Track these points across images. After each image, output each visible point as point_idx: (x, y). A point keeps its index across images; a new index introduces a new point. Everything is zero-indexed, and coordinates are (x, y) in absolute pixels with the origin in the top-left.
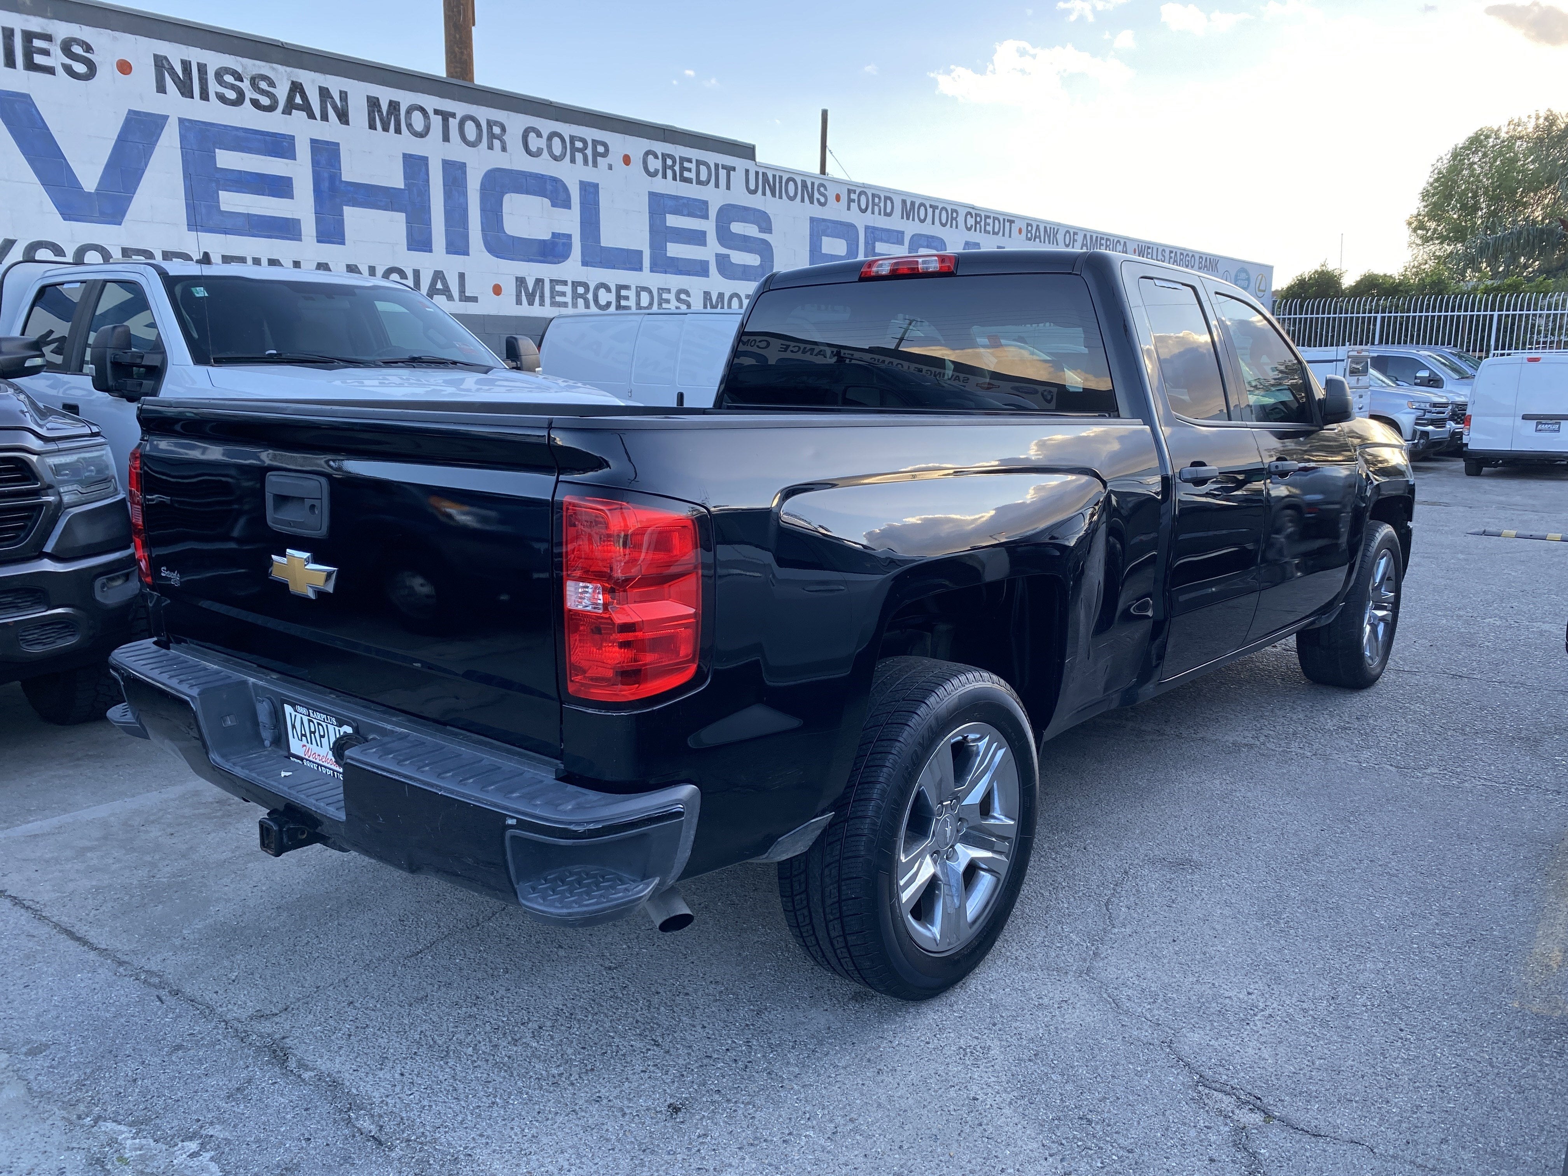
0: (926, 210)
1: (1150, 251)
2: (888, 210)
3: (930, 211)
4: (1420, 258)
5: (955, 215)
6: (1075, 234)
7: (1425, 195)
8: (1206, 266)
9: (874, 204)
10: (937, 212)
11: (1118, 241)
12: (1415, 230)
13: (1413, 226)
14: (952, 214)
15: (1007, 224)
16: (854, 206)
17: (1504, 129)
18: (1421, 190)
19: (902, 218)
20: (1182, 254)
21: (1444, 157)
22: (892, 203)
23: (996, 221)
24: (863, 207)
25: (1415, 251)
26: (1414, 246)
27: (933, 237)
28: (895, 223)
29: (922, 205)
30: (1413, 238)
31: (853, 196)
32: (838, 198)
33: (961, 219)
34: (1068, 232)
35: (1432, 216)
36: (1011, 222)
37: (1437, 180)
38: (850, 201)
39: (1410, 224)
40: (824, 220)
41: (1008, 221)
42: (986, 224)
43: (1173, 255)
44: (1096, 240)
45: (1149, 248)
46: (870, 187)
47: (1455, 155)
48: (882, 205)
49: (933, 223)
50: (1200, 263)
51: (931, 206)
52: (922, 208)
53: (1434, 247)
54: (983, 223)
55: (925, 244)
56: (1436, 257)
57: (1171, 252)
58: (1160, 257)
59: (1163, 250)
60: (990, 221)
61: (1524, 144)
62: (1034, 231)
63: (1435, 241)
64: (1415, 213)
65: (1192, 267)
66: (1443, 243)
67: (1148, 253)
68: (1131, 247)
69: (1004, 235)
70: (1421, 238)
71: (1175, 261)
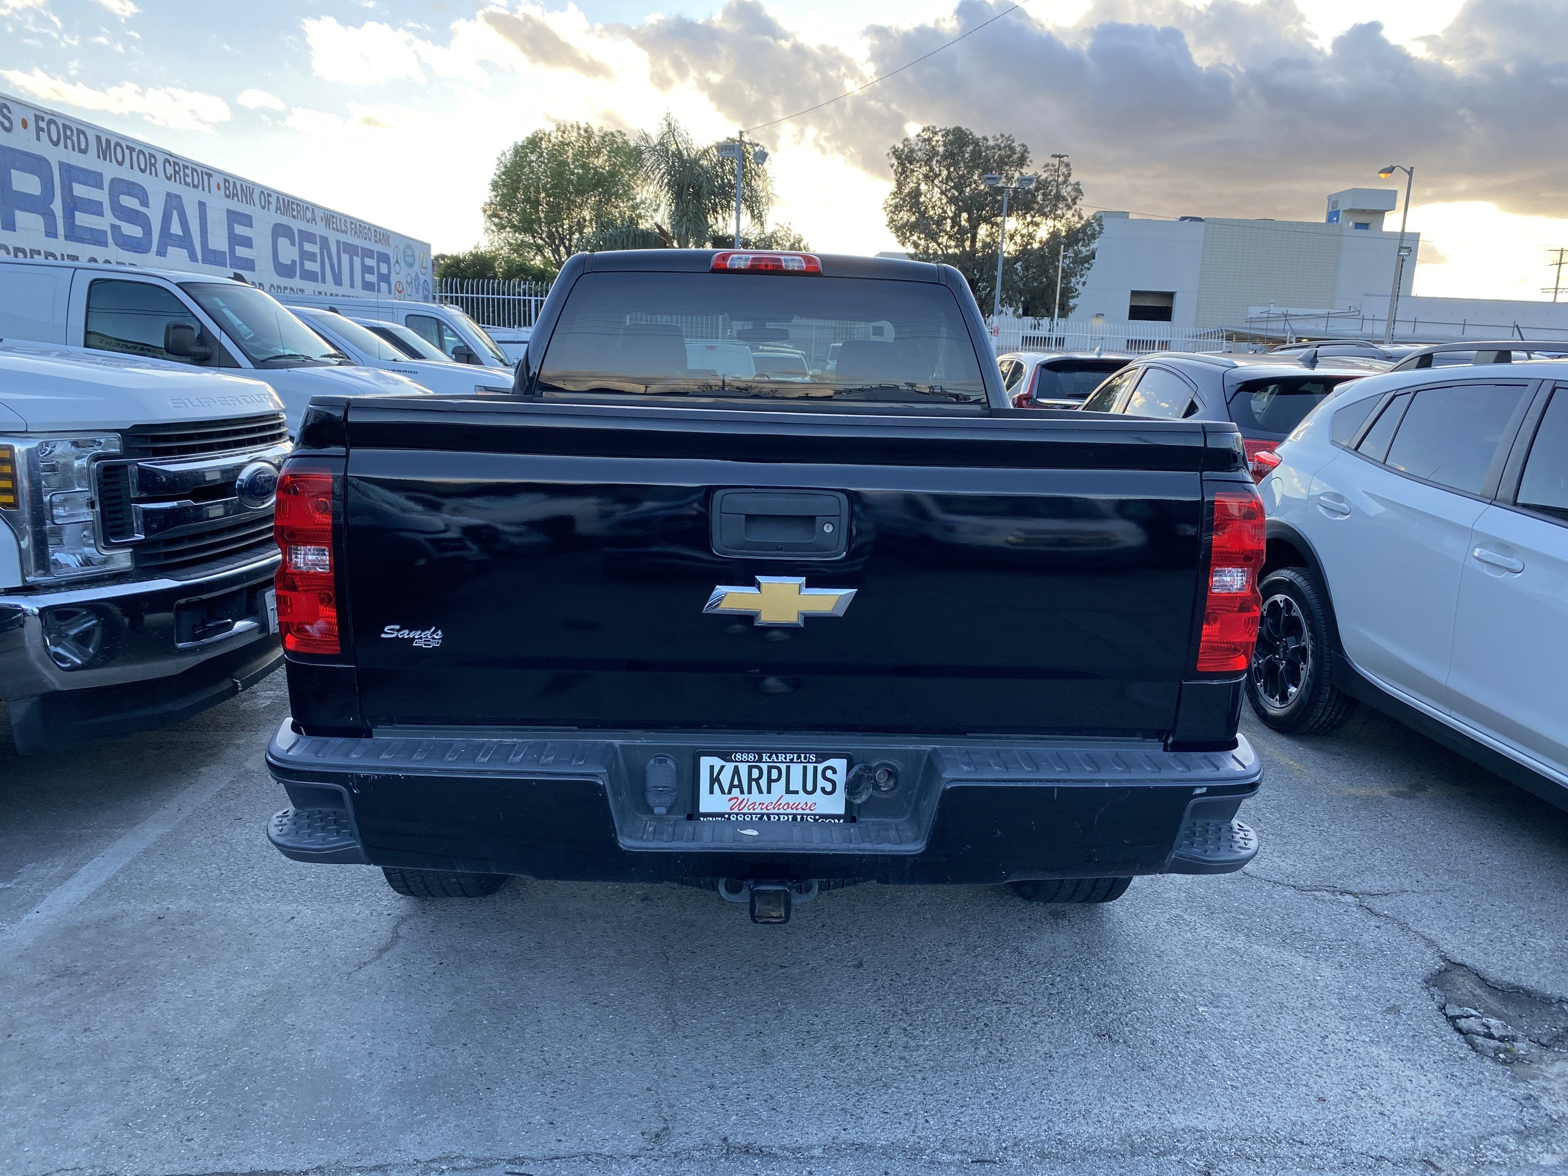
0: (123, 151)
1: (335, 220)
2: (83, 146)
3: (127, 152)
4: (496, 244)
5: (153, 161)
6: (269, 195)
7: (495, 186)
8: (380, 240)
9: (66, 137)
10: (135, 155)
11: (307, 208)
12: (490, 217)
13: (489, 213)
14: (150, 160)
15: (205, 177)
16: (44, 136)
17: (553, 135)
18: (490, 181)
19: (99, 157)
20: (360, 226)
21: (507, 153)
22: (86, 138)
23: (195, 173)
24: (55, 138)
25: (491, 237)
26: (490, 231)
27: (133, 184)
28: (90, 162)
29: (118, 144)
30: (488, 224)
31: (43, 125)
32: (25, 124)
33: (160, 166)
34: (262, 192)
35: (503, 205)
36: (209, 175)
37: (504, 173)
38: (39, 129)
39: (485, 211)
40: (11, 149)
41: (207, 174)
42: (186, 175)
43: (353, 226)
44: (288, 204)
45: (333, 217)
46: (60, 116)
47: (516, 152)
48: (75, 138)
49: (132, 168)
50: (376, 236)
51: (128, 147)
52: (119, 149)
53: (508, 234)
54: (182, 173)
55: (126, 191)
56: (510, 244)
57: (352, 223)
58: (343, 228)
59: (345, 221)
60: (188, 172)
61: (571, 151)
62: (231, 189)
63: (508, 229)
64: (488, 201)
65: (370, 240)
66: (515, 232)
67: (333, 223)
68: (319, 215)
69: (203, 190)
70: (496, 225)
71: (356, 233)
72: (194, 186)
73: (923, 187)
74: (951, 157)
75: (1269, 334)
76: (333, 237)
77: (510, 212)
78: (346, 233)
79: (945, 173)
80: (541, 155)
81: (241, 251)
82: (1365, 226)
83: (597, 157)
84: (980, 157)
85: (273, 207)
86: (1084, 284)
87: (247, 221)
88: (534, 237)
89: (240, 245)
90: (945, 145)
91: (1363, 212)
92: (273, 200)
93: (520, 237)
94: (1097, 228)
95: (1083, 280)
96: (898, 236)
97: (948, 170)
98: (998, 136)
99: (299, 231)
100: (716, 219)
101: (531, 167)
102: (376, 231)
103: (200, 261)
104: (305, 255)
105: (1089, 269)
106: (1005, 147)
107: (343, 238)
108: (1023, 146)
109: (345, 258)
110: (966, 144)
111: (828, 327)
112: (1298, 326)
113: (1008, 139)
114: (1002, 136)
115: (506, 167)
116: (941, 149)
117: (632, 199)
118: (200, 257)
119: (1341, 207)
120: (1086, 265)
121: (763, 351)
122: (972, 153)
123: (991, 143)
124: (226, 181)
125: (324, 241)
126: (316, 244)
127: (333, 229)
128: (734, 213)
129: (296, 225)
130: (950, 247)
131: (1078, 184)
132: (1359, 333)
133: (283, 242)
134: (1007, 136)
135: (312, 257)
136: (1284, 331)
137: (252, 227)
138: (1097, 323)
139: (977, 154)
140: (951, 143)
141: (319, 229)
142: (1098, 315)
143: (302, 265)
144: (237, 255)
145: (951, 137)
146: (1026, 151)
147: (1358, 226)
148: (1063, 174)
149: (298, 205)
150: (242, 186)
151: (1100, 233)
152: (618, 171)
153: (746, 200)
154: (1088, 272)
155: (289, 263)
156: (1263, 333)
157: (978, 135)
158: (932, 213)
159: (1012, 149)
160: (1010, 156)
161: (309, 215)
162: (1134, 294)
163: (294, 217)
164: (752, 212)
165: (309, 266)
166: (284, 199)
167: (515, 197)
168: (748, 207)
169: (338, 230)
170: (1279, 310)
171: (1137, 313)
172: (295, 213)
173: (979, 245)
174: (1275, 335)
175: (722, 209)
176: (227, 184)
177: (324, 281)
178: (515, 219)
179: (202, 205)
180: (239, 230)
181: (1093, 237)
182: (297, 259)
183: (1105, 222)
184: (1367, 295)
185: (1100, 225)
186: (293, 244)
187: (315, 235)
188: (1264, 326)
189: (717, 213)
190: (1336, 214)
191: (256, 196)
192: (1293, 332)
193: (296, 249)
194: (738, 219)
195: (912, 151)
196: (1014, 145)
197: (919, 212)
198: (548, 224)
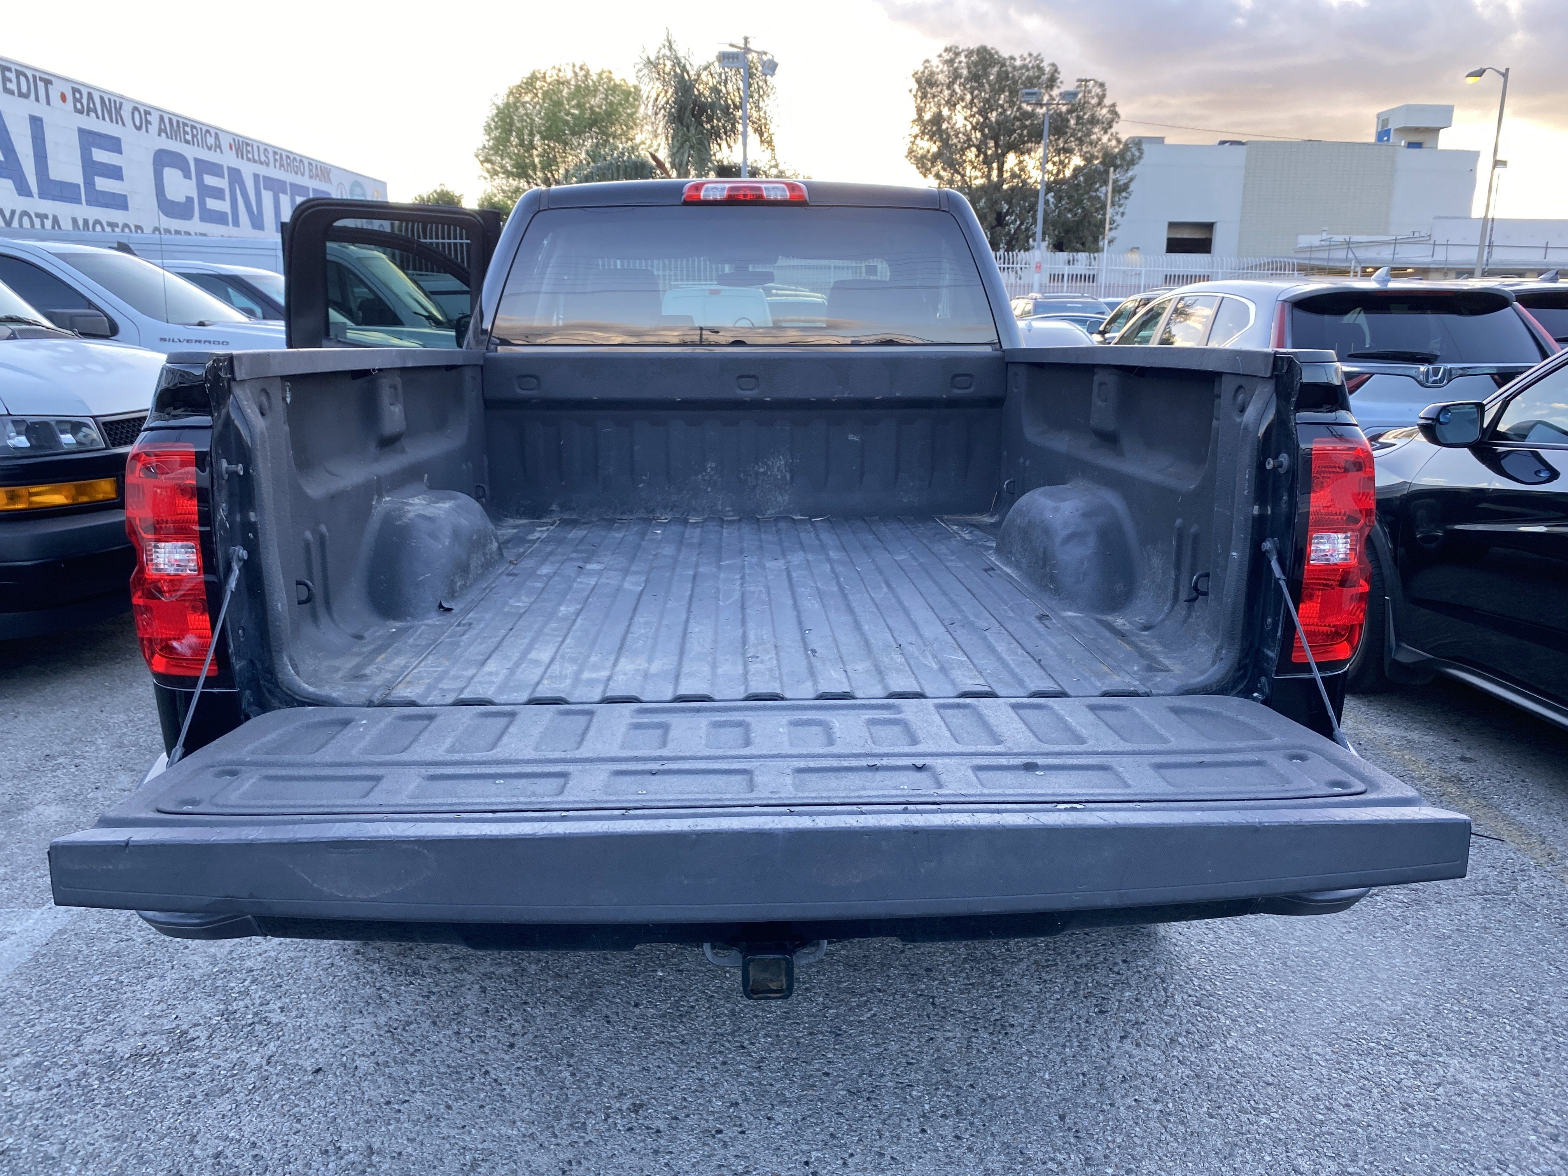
1: (249, 148)
4: (490, 191)
6: (147, 113)
7: (488, 130)
8: (317, 176)
11: (208, 131)
12: (482, 162)
13: (481, 158)
15: (41, 85)
17: (549, 74)
18: (483, 124)
20: (288, 157)
23: (22, 78)
25: (485, 184)
26: (483, 178)
30: (481, 170)
34: (135, 109)
35: (496, 149)
36: (47, 82)
37: (497, 115)
39: (478, 156)
41: (41, 79)
43: (278, 157)
44: (178, 125)
45: (247, 144)
47: (511, 93)
50: (310, 170)
53: (501, 181)
56: (504, 191)
57: (275, 153)
58: (263, 158)
59: (266, 150)
60: (12, 76)
61: (566, 90)
62: (85, 101)
63: (501, 175)
64: (481, 146)
65: (303, 175)
66: (508, 177)
67: (248, 152)
68: (225, 142)
69: (37, 100)
70: (488, 171)
71: (282, 165)
72: (21, 95)
73: (945, 112)
74: (975, 80)
75: (1331, 264)
76: (248, 170)
77: (502, 157)
78: (268, 165)
79: (968, 97)
80: (536, 95)
81: (103, 184)
82: (1418, 145)
83: (595, 96)
84: (1007, 78)
85: (154, 128)
86: (1123, 214)
87: (114, 144)
88: (528, 182)
89: (100, 176)
90: (969, 67)
91: (1417, 130)
92: (154, 119)
93: (514, 183)
94: (1137, 154)
95: (1121, 210)
96: (918, 168)
97: (972, 94)
98: (1026, 55)
99: (196, 160)
100: (720, 145)
101: (526, 109)
102: (310, 164)
103: (36, 196)
104: (205, 191)
105: (1126, 198)
106: (1033, 67)
107: (263, 171)
108: (1053, 65)
109: (267, 197)
110: (992, 65)
111: (848, 267)
112: (1362, 254)
113: (1036, 58)
114: (1030, 55)
115: (498, 108)
116: (965, 72)
117: (631, 140)
118: (34, 188)
119: (1392, 126)
120: (1124, 194)
121: (777, 295)
122: (999, 74)
123: (1018, 63)
124: (75, 90)
125: (235, 176)
126: (223, 177)
127: (248, 159)
128: (740, 137)
129: (191, 153)
130: (976, 178)
131: (1114, 105)
132: (1430, 259)
133: (172, 175)
134: (1035, 54)
135: (218, 193)
136: (1347, 260)
137: (121, 153)
138: (1134, 257)
139: (1003, 76)
140: (976, 64)
141: (228, 159)
142: (1134, 249)
143: (202, 203)
144: (97, 188)
145: (974, 58)
146: (1056, 71)
147: (1411, 145)
148: (1097, 95)
149: (193, 127)
150: (102, 98)
151: (1140, 158)
152: (616, 110)
153: (753, 123)
154: (1127, 201)
155: (183, 200)
156: (1325, 263)
157: (1005, 54)
158: (955, 141)
159: (1040, 69)
160: (1039, 78)
161: (211, 141)
162: (1172, 225)
163: (187, 142)
164: (761, 135)
165: (212, 204)
166: (170, 120)
167: (509, 141)
168: (756, 130)
169: (255, 161)
170: (1340, 238)
171: (1175, 246)
172: (189, 137)
173: (1006, 175)
174: (1338, 264)
175: (725, 133)
176: (78, 95)
177: (236, 223)
178: (508, 163)
179: (36, 123)
180: (100, 156)
181: (1132, 163)
182: (194, 195)
183: (1145, 147)
184: (1439, 217)
185: (1140, 150)
186: (187, 176)
187: (221, 166)
188: (1325, 255)
189: (721, 139)
190: (1387, 133)
191: (126, 113)
192: (1358, 261)
193: (193, 182)
194: (745, 144)
195: (932, 74)
196: (1044, 64)
197: (941, 140)
198: (543, 169)
